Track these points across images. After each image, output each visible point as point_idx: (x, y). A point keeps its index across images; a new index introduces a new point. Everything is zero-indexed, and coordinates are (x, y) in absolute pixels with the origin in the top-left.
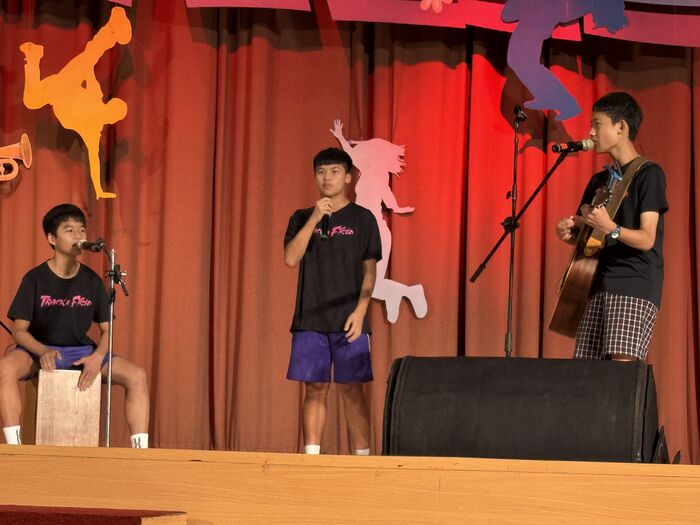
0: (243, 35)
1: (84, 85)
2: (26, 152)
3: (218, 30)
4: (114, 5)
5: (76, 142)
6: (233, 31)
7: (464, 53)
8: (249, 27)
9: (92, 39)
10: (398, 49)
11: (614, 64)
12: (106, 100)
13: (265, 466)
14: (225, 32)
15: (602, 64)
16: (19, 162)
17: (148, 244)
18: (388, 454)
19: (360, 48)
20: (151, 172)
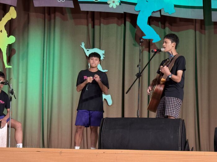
0: (53, 15)
1: (1, 31)
3: (44, 14)
4: (11, 6)
6: (49, 14)
7: (123, 21)
8: (54, 13)
9: (3, 17)
10: (102, 20)
11: (171, 24)
12: (8, 36)
13: (61, 153)
14: (46, 15)
15: (167, 24)
17: (22, 82)
18: (100, 149)
19: (90, 20)
20: (23, 60)
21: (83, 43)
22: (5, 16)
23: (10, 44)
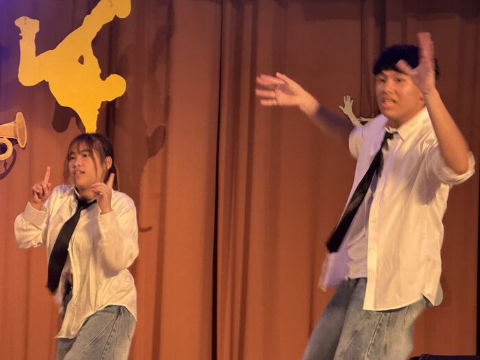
0: (248, 8)
1: (81, 60)
2: (21, 132)
3: (222, 4)
5: (73, 120)
9: (89, 13)
12: (104, 76)
16: (14, 141)
17: (150, 229)
20: (152, 153)
21: (349, 98)
22: (94, 11)
23: (110, 100)
